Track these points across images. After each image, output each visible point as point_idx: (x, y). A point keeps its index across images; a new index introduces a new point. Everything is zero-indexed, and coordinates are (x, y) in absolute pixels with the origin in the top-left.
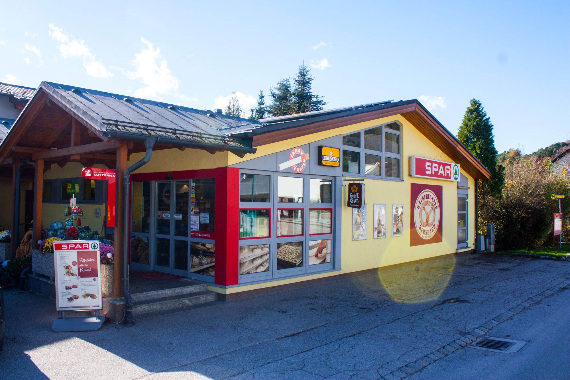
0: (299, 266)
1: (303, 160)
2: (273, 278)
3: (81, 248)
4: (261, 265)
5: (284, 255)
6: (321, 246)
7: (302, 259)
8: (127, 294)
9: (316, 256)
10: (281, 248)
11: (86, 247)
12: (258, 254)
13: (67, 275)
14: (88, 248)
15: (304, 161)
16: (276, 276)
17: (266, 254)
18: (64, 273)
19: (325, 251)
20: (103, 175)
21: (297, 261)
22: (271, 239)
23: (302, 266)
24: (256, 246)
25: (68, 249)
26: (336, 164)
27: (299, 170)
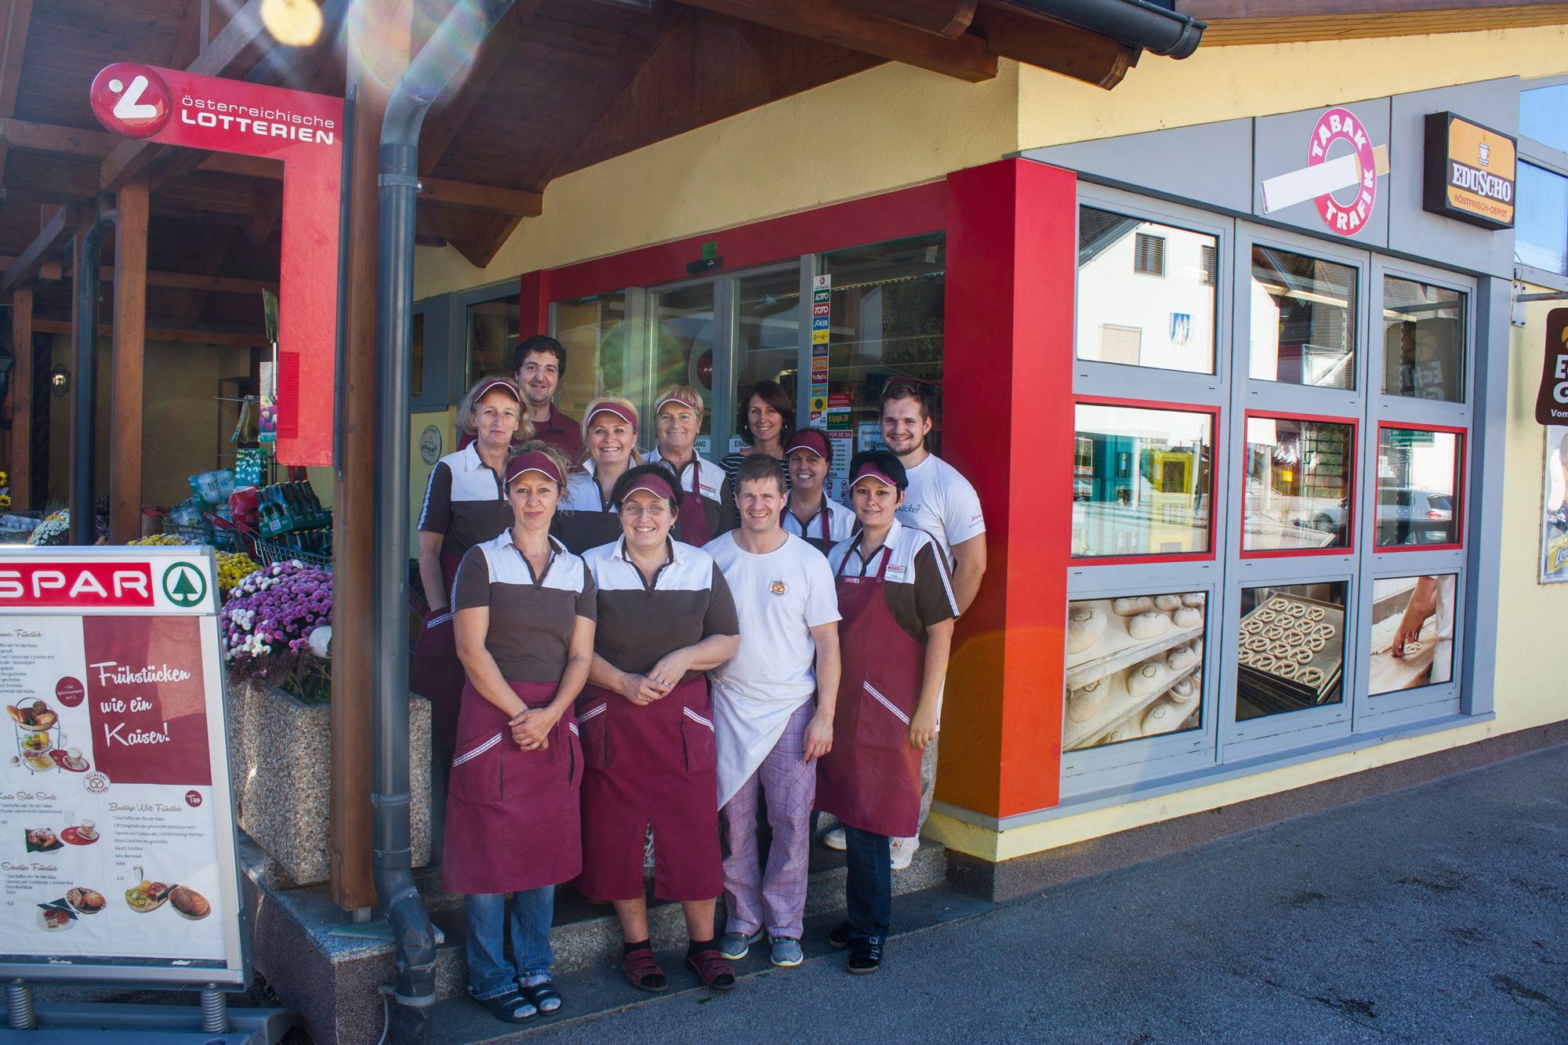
0: (1326, 701)
1: (1363, 178)
2: (1219, 762)
3: (103, 594)
4: (1166, 698)
5: (1269, 646)
6: (1417, 605)
7: (1342, 667)
8: (401, 895)
9: (1398, 653)
10: (1258, 611)
11: (134, 592)
12: (1152, 642)
13: (31, 764)
14: (145, 594)
15: (1368, 183)
16: (1229, 756)
17: (1192, 644)
18: (15, 750)
19: (1433, 628)
20: (243, 122)
21: (1322, 675)
22: (1216, 565)
23: (1340, 701)
24: (1146, 603)
25: (28, 599)
26: (1500, 211)
27: (1348, 224)
